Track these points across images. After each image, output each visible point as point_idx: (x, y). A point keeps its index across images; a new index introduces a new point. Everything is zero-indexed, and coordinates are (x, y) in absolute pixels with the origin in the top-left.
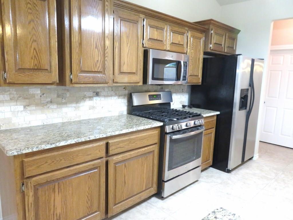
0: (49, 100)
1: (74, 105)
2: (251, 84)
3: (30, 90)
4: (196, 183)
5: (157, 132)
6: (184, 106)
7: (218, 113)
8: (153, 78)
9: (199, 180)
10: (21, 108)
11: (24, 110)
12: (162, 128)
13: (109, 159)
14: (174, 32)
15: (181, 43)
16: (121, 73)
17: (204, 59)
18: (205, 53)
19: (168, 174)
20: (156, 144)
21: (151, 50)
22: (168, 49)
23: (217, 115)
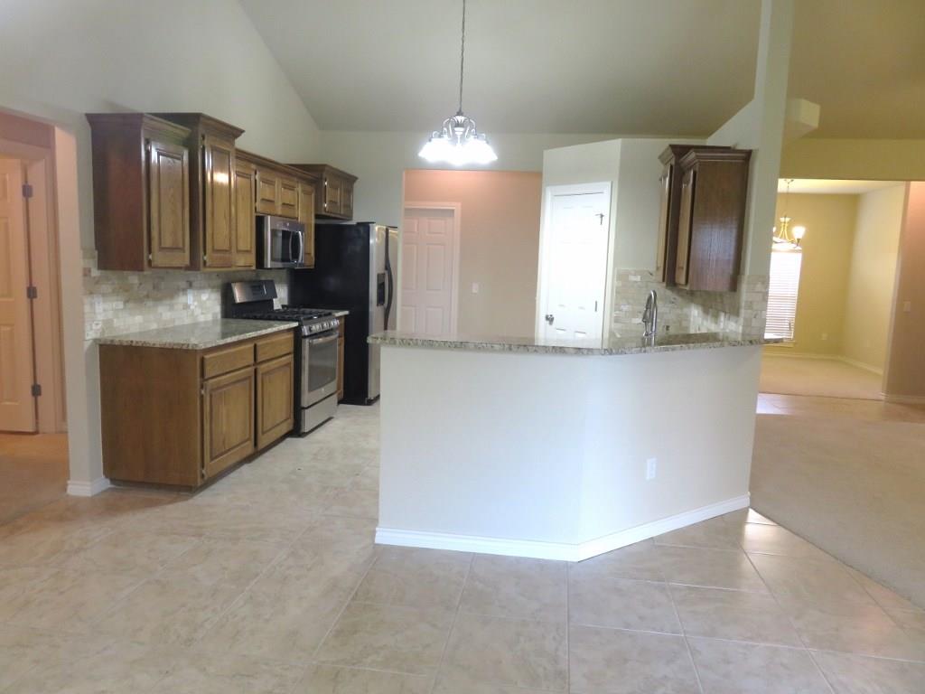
0: (145, 293)
1: (168, 302)
2: (387, 267)
3: (130, 278)
4: (330, 422)
5: (290, 336)
6: (283, 306)
7: (347, 312)
8: (273, 259)
9: (334, 416)
10: (121, 305)
11: (125, 308)
12: (297, 331)
13: (258, 367)
14: (285, 186)
15: (292, 203)
16: (238, 251)
17: (317, 227)
18: (318, 217)
19: (306, 399)
20: (288, 354)
21: (269, 217)
22: (280, 213)
23: (346, 316)
